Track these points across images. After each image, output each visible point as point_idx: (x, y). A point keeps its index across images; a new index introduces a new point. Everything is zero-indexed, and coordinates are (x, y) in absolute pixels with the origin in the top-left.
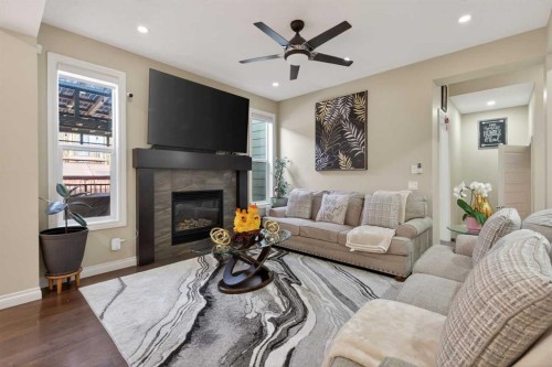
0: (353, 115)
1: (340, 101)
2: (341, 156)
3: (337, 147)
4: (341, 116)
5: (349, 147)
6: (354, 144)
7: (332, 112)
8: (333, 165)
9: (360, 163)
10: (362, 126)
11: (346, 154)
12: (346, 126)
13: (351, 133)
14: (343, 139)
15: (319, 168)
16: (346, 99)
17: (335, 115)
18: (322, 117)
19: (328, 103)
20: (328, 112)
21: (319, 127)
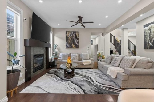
0: (76, 36)
2: (73, 45)
3: (72, 43)
4: (73, 36)
5: (75, 43)
8: (71, 47)
9: (77, 47)
10: (78, 39)
11: (74, 45)
12: (74, 38)
13: (75, 40)
14: (73, 41)
15: (67, 48)
16: (74, 32)
17: (71, 35)
18: (68, 35)
19: (69, 32)
20: (70, 34)
21: (67, 37)
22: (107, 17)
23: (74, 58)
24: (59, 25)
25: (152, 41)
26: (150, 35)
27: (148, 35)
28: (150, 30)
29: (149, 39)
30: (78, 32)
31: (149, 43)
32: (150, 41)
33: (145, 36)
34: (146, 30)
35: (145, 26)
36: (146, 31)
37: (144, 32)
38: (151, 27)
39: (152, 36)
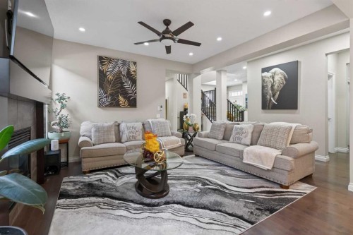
0: (129, 74)
1: (120, 62)
2: (121, 98)
3: (118, 92)
4: (120, 72)
5: (126, 93)
6: (130, 92)
7: (114, 67)
8: (114, 104)
9: (133, 103)
10: (134, 82)
11: (124, 97)
12: (124, 80)
13: (128, 84)
14: (122, 87)
15: (100, 105)
16: (124, 63)
17: (116, 70)
18: (105, 68)
19: (110, 60)
20: (110, 66)
21: (102, 75)
22: (219, 39)
23: (131, 135)
24: (82, 29)
25: (277, 96)
26: (273, 86)
27: (270, 86)
28: (273, 78)
29: (271, 92)
30: (135, 63)
31: (270, 100)
32: (274, 96)
33: (263, 87)
34: (265, 77)
35: (264, 70)
36: (266, 79)
37: (263, 81)
38: (275, 73)
39: (276, 87)
